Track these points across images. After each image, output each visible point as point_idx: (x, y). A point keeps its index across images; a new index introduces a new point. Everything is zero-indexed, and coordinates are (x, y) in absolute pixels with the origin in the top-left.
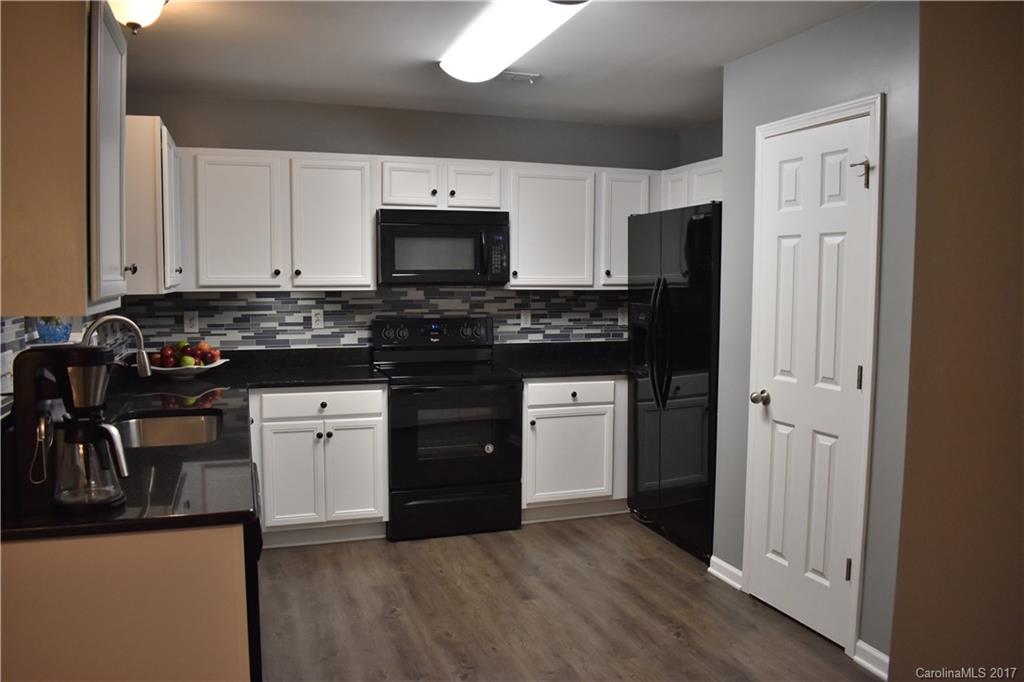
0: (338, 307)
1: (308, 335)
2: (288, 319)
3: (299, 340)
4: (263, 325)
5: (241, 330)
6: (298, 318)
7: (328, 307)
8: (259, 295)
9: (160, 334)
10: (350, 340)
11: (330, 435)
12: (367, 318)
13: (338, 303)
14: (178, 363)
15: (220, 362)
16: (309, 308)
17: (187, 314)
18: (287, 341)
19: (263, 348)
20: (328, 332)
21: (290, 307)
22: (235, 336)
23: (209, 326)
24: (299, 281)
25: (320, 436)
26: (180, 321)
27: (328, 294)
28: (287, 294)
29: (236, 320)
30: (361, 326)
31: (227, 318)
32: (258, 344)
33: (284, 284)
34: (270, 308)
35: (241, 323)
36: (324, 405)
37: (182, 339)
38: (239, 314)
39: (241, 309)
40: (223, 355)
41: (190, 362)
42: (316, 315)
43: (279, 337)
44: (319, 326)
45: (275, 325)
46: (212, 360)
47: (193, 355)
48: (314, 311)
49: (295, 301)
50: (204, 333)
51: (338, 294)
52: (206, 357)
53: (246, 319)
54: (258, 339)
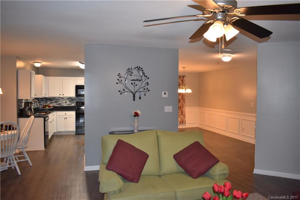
0: (71, 100)
1: (66, 104)
2: (63, 102)
3: (65, 105)
4: (59, 102)
5: (56, 103)
6: (65, 101)
7: (69, 100)
8: (59, 98)
9: (44, 104)
10: (73, 105)
11: (66, 118)
12: (75, 102)
13: (71, 99)
14: (45, 107)
15: (52, 108)
16: (66, 100)
17: (48, 101)
18: (63, 105)
19: (59, 106)
20: (69, 104)
21: (64, 100)
22: (55, 104)
23: (51, 103)
24: (64, 96)
25: (65, 118)
26: (47, 102)
27: (69, 98)
28: (63, 98)
29: (55, 102)
30: (74, 103)
31: (54, 101)
32: (59, 105)
33: (61, 96)
34: (60, 100)
35: (56, 102)
36: (66, 114)
37: (47, 104)
38: (55, 101)
39: (56, 100)
40: (52, 107)
41: (47, 107)
42: (68, 101)
43: (62, 104)
44: (68, 103)
45: (61, 102)
46: (51, 107)
47: (48, 106)
48: (67, 100)
49: (64, 99)
50: (50, 104)
51: (71, 98)
52: (50, 107)
53: (56, 101)
54: (58, 105)
